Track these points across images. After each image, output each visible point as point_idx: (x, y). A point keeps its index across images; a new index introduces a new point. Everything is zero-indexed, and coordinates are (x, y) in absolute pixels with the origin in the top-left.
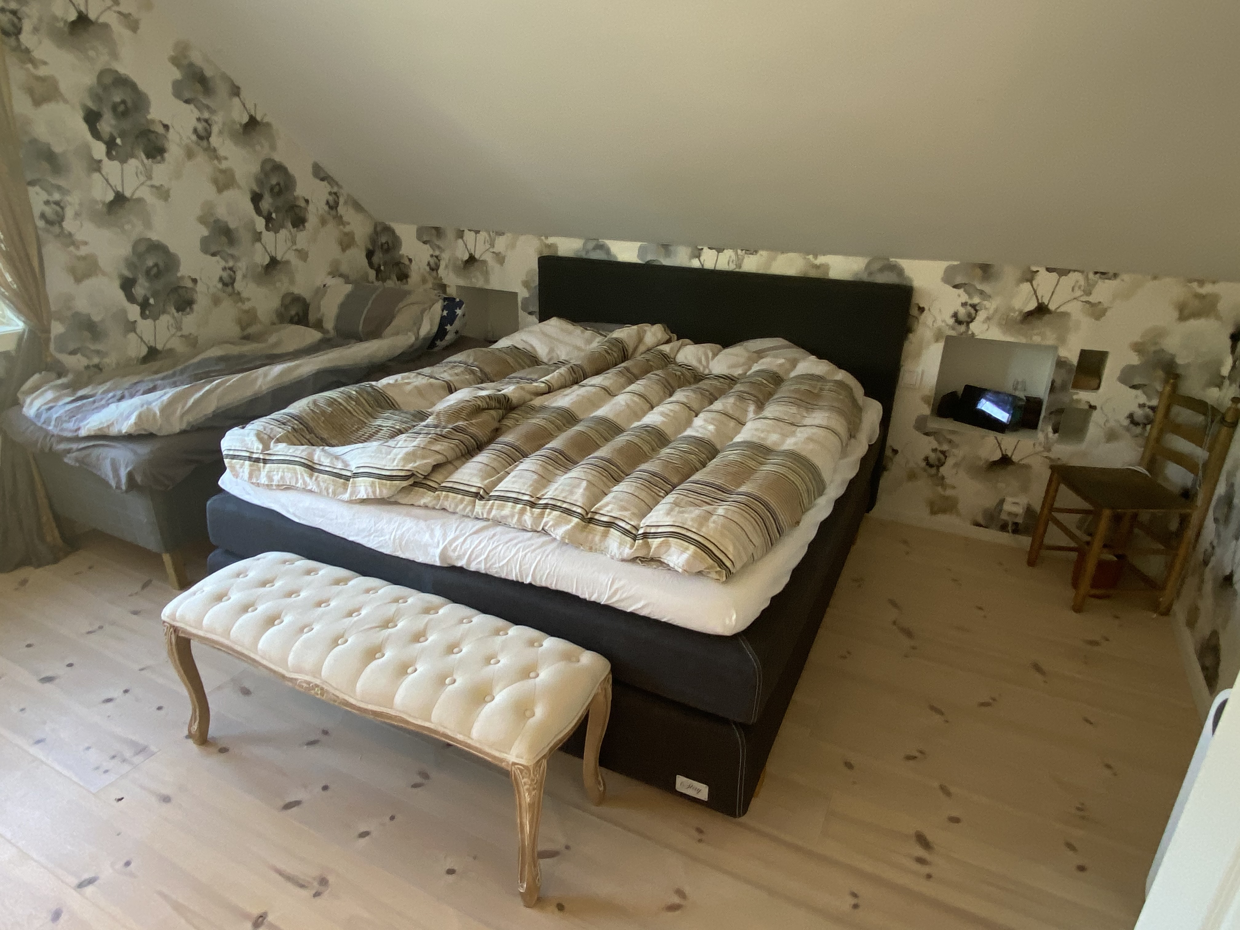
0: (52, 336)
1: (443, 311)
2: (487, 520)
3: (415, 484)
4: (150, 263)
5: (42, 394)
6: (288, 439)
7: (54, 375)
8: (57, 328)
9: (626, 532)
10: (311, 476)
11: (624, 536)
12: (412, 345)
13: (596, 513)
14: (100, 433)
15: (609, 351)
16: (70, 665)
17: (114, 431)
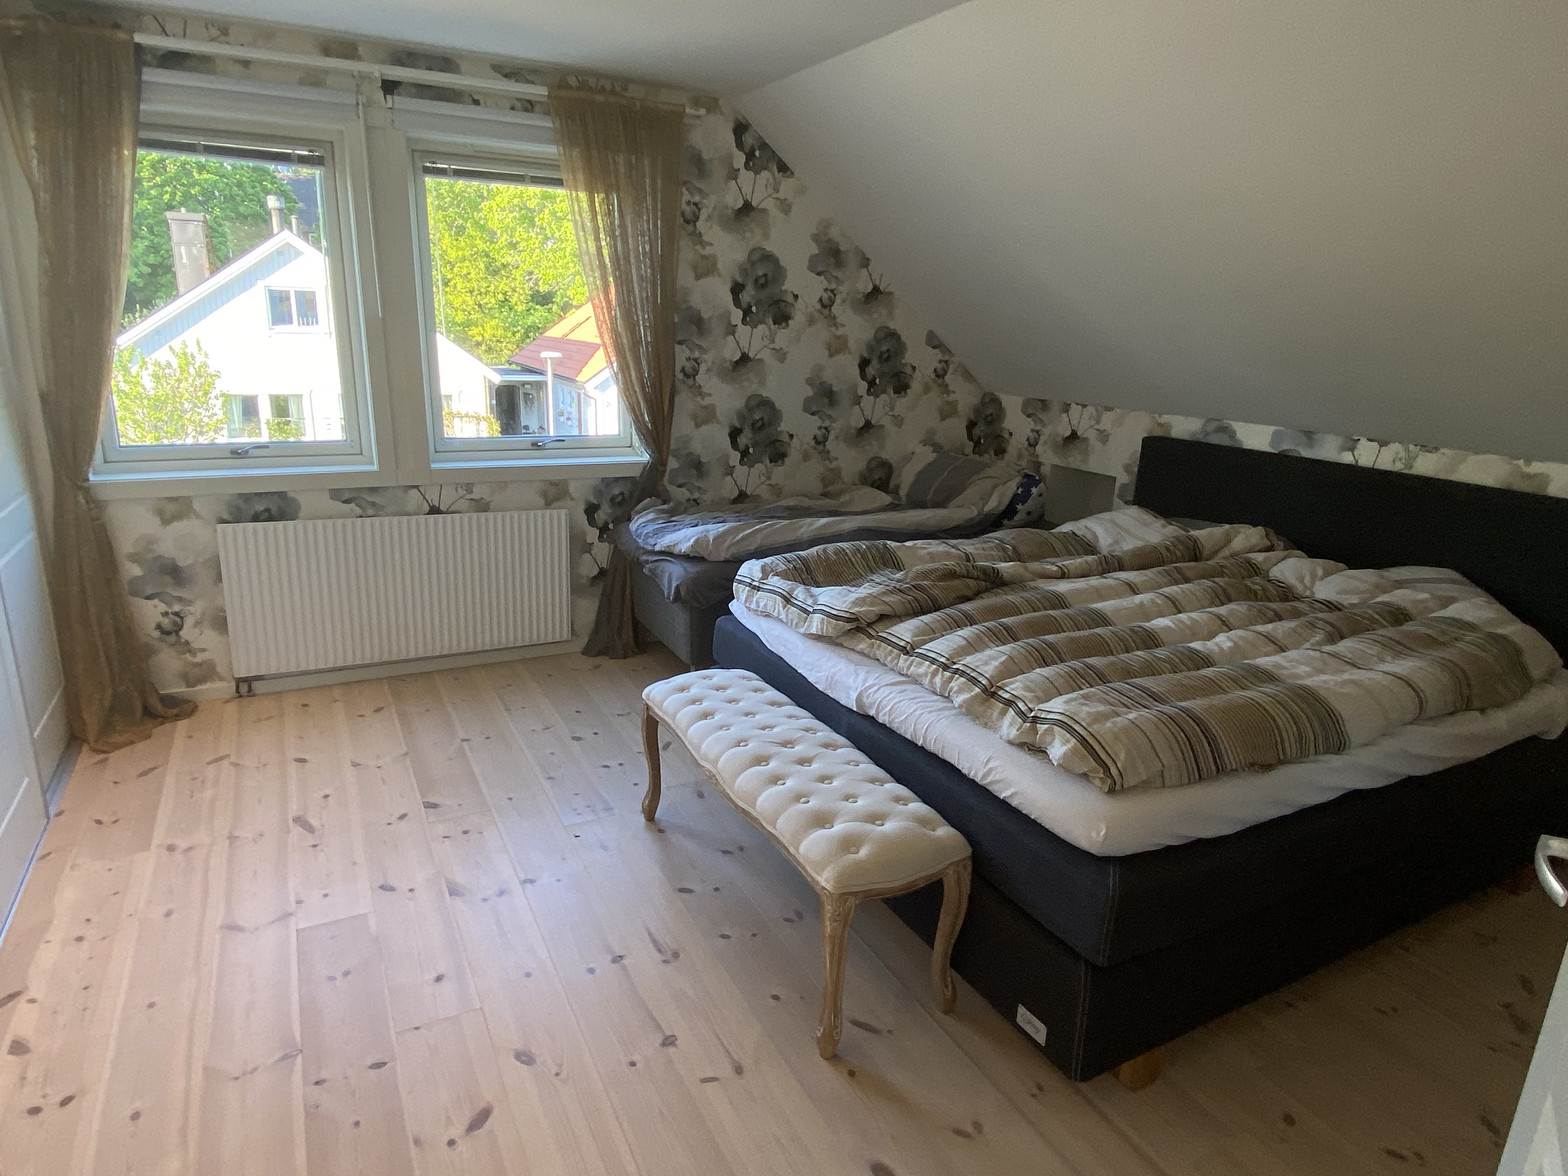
0: (668, 469)
1: (1018, 489)
2: (906, 676)
3: (858, 629)
4: (757, 417)
5: (646, 514)
6: (784, 575)
7: (660, 501)
8: (673, 464)
9: (1021, 714)
10: (784, 607)
11: (1017, 717)
12: (971, 519)
13: (1001, 688)
14: (668, 550)
15: (1172, 548)
16: (596, 734)
17: (676, 551)
